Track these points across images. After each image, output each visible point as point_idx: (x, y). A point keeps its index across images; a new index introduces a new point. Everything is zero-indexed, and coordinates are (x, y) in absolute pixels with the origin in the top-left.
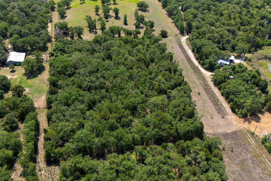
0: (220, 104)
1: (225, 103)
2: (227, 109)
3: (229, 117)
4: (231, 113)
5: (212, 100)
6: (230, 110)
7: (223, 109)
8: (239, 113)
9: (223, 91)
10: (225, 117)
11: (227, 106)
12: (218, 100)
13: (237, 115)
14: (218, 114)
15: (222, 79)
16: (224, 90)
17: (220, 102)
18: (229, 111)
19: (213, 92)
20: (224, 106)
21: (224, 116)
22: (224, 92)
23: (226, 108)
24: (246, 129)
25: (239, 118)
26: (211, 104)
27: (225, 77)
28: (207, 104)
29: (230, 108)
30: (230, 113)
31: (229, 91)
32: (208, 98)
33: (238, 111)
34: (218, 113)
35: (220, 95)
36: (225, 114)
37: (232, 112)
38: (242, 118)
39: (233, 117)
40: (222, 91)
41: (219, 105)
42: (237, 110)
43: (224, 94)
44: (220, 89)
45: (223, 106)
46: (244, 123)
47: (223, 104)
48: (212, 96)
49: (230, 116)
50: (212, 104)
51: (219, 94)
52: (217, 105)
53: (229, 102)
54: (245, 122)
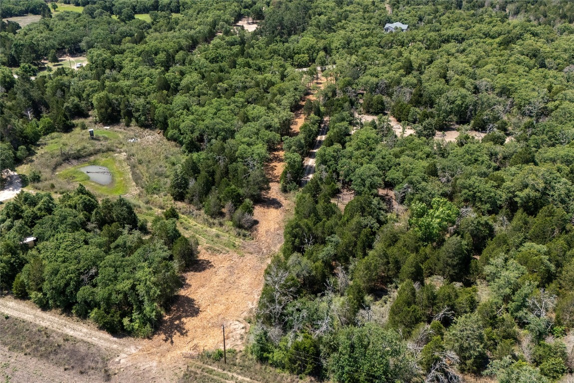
0: (61, 342)
1: (71, 325)
2: (94, 340)
3: (123, 360)
4: (115, 342)
5: (27, 346)
6: (106, 335)
7: (83, 349)
8: (136, 326)
9: (40, 295)
10: (112, 367)
11: (85, 330)
12: (45, 332)
13: (138, 336)
14: (85, 377)
15: (7, 262)
16: (40, 290)
17: (54, 334)
18: (105, 340)
19: (7, 318)
20: (79, 337)
21: (106, 371)
22: (45, 294)
23: (89, 340)
24: (192, 357)
25: (149, 338)
26: (33, 363)
27: (11, 250)
28: (17, 373)
29: (101, 328)
30: (115, 346)
31: (62, 283)
32: (6, 349)
33: (131, 321)
34: (82, 373)
35: (39, 312)
36: (105, 361)
37: (115, 339)
38: (154, 333)
39: (133, 350)
40: (36, 295)
41: (59, 346)
42: (126, 321)
43: (50, 302)
44: (23, 295)
45: (75, 340)
46: (172, 342)
47: (71, 333)
48: (16, 333)
49: (123, 355)
50: (35, 360)
51: (34, 311)
52: (56, 353)
53: (83, 316)
54: (171, 337)
